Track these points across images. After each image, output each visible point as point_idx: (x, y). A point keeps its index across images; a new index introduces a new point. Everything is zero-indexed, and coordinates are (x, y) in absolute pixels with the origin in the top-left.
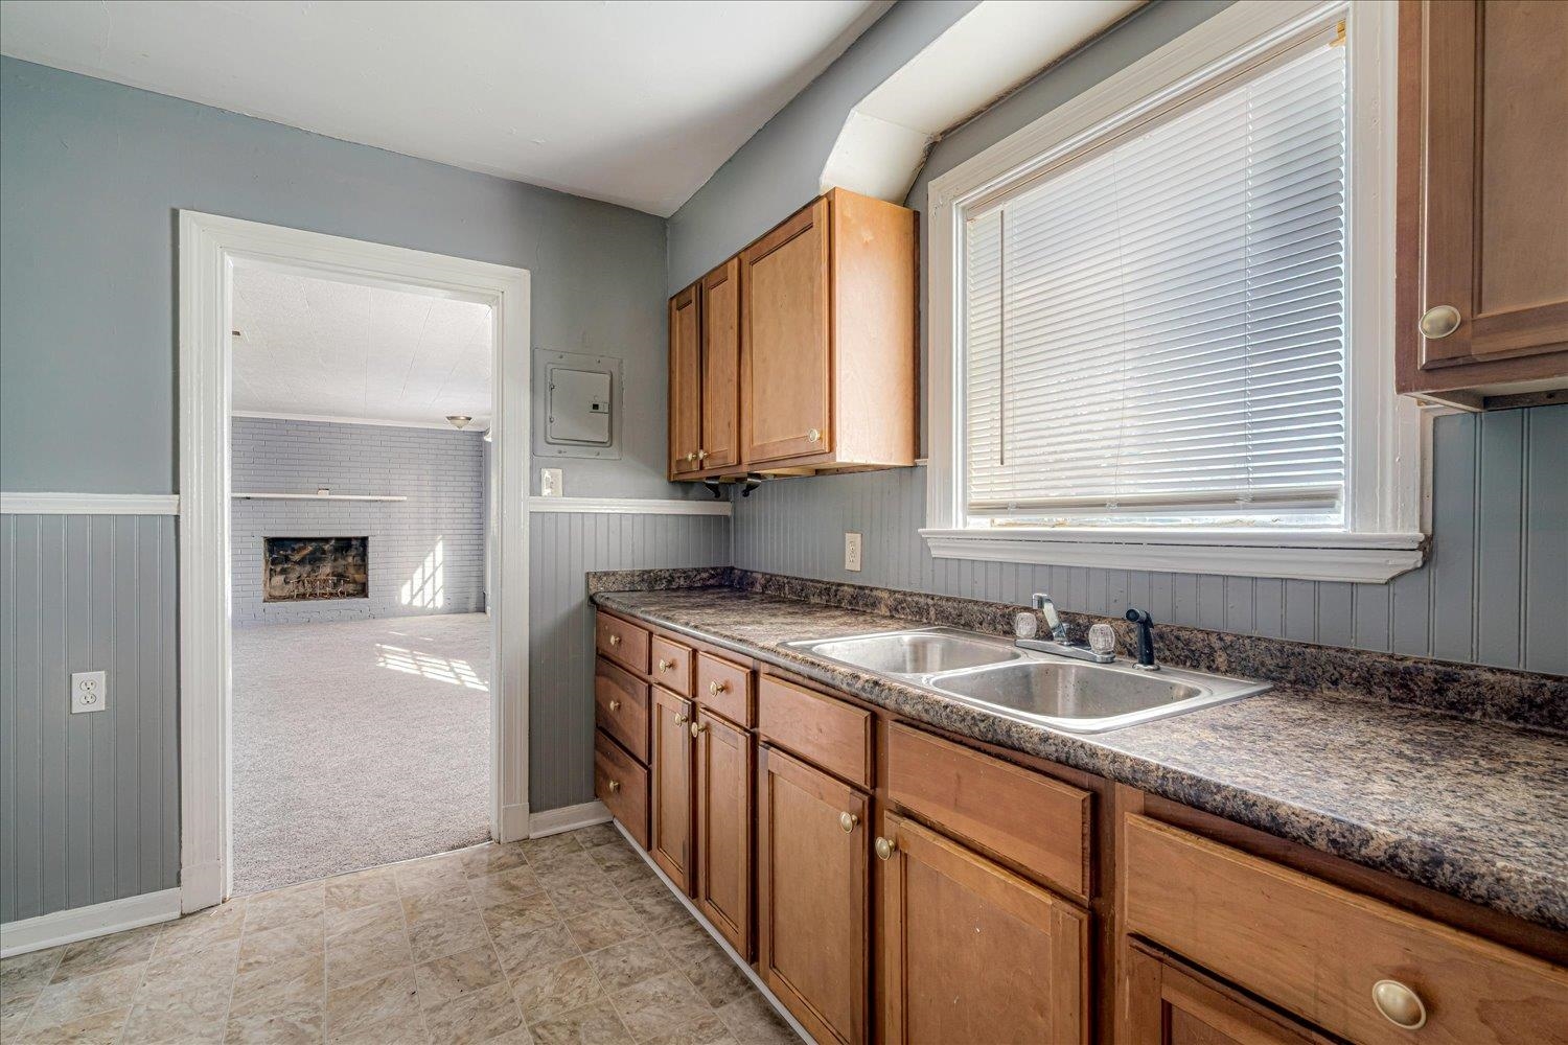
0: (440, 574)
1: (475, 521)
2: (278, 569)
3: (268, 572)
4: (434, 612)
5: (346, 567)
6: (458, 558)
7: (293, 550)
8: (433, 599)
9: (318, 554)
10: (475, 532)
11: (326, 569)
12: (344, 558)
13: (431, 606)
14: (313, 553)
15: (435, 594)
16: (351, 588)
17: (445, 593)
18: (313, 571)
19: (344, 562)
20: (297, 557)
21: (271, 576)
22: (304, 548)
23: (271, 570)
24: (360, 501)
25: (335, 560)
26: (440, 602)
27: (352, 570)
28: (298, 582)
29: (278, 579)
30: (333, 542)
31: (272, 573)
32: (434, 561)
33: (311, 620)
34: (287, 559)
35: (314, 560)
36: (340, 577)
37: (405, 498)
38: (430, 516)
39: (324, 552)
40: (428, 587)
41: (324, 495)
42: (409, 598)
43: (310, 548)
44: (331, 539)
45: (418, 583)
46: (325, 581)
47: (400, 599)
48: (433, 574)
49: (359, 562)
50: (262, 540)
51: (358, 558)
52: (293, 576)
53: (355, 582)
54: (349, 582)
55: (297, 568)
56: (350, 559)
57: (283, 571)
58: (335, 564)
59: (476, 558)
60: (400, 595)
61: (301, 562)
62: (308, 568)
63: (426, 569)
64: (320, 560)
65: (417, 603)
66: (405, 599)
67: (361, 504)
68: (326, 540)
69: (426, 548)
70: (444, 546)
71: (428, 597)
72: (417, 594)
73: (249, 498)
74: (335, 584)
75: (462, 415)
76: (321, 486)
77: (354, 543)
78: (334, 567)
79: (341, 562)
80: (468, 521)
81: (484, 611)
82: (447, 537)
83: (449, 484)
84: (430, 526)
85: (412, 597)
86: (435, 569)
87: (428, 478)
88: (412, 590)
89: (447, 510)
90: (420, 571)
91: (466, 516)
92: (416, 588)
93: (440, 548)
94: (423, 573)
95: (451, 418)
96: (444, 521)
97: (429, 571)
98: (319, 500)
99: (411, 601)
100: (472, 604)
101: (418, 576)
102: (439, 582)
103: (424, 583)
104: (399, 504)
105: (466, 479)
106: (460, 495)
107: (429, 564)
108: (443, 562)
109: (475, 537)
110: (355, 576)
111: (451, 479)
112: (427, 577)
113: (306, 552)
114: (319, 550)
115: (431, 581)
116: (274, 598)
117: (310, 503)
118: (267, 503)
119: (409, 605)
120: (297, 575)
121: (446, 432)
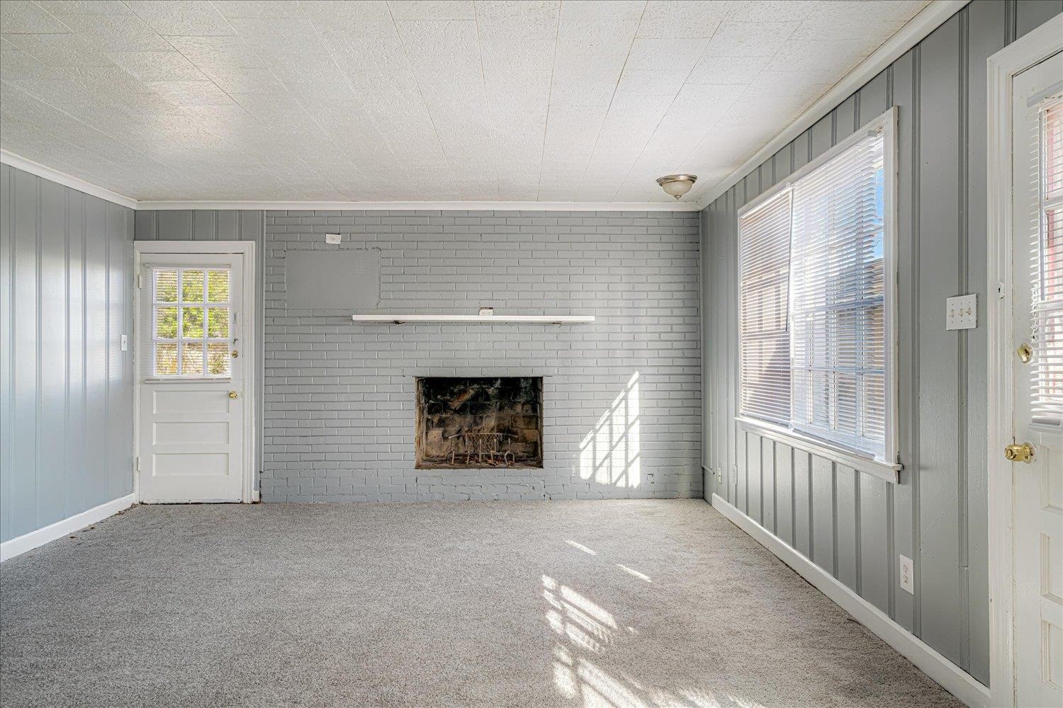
0: (635, 432)
1: (688, 353)
2: (436, 420)
3: (424, 425)
4: (628, 494)
5: (514, 418)
6: (666, 411)
7: (452, 394)
8: (625, 472)
9: (481, 401)
10: (687, 370)
11: (490, 421)
12: (512, 406)
13: (621, 484)
14: (474, 398)
15: (628, 465)
16: (519, 449)
17: (642, 466)
18: (476, 423)
19: (511, 412)
20: (456, 404)
21: (428, 428)
22: (465, 392)
23: (428, 420)
24: (532, 323)
25: (501, 408)
26: (635, 479)
27: (521, 424)
28: (458, 438)
29: (436, 433)
31: (429, 425)
32: (626, 415)
34: (445, 407)
35: (476, 407)
36: (507, 432)
37: (592, 318)
38: (626, 345)
39: (488, 398)
40: (618, 454)
41: (486, 316)
42: (591, 471)
43: (472, 392)
44: (496, 379)
45: (603, 448)
46: (490, 438)
47: (578, 472)
48: (625, 434)
49: (530, 413)
50: (414, 381)
51: (528, 407)
52: (453, 429)
53: (525, 440)
54: (516, 441)
55: (456, 417)
56: (519, 408)
57: (442, 423)
58: (501, 415)
59: (691, 411)
60: (578, 467)
61: (461, 411)
62: (469, 419)
63: (615, 430)
64: (483, 408)
65: (602, 477)
66: (585, 474)
67: (533, 329)
68: (490, 381)
69: (615, 385)
71: (616, 472)
72: (601, 465)
73: (397, 322)
74: (501, 443)
75: (682, 172)
76: (484, 304)
77: (523, 384)
78: (499, 418)
79: (508, 411)
80: (679, 353)
81: (703, 498)
82: (649, 379)
83: (651, 295)
84: (626, 362)
85: (595, 468)
86: (628, 426)
87: (622, 287)
88: (594, 458)
89: (649, 336)
90: (606, 429)
91: (676, 345)
92: (601, 455)
93: (634, 394)
94: (611, 433)
95: (663, 182)
96: (645, 354)
97: (619, 430)
98: (481, 323)
99: (593, 476)
100: (684, 485)
101: (602, 436)
102: (635, 447)
103: (612, 448)
104: (580, 329)
105: (674, 287)
106: (668, 312)
107: (619, 419)
108: (639, 417)
109: (690, 379)
110: (526, 432)
111: (655, 287)
112: (616, 438)
113: (467, 397)
114: (482, 394)
115: (622, 445)
116: (429, 462)
117: (471, 328)
118: (419, 329)
119: (591, 481)
120: (457, 427)
121: (647, 214)
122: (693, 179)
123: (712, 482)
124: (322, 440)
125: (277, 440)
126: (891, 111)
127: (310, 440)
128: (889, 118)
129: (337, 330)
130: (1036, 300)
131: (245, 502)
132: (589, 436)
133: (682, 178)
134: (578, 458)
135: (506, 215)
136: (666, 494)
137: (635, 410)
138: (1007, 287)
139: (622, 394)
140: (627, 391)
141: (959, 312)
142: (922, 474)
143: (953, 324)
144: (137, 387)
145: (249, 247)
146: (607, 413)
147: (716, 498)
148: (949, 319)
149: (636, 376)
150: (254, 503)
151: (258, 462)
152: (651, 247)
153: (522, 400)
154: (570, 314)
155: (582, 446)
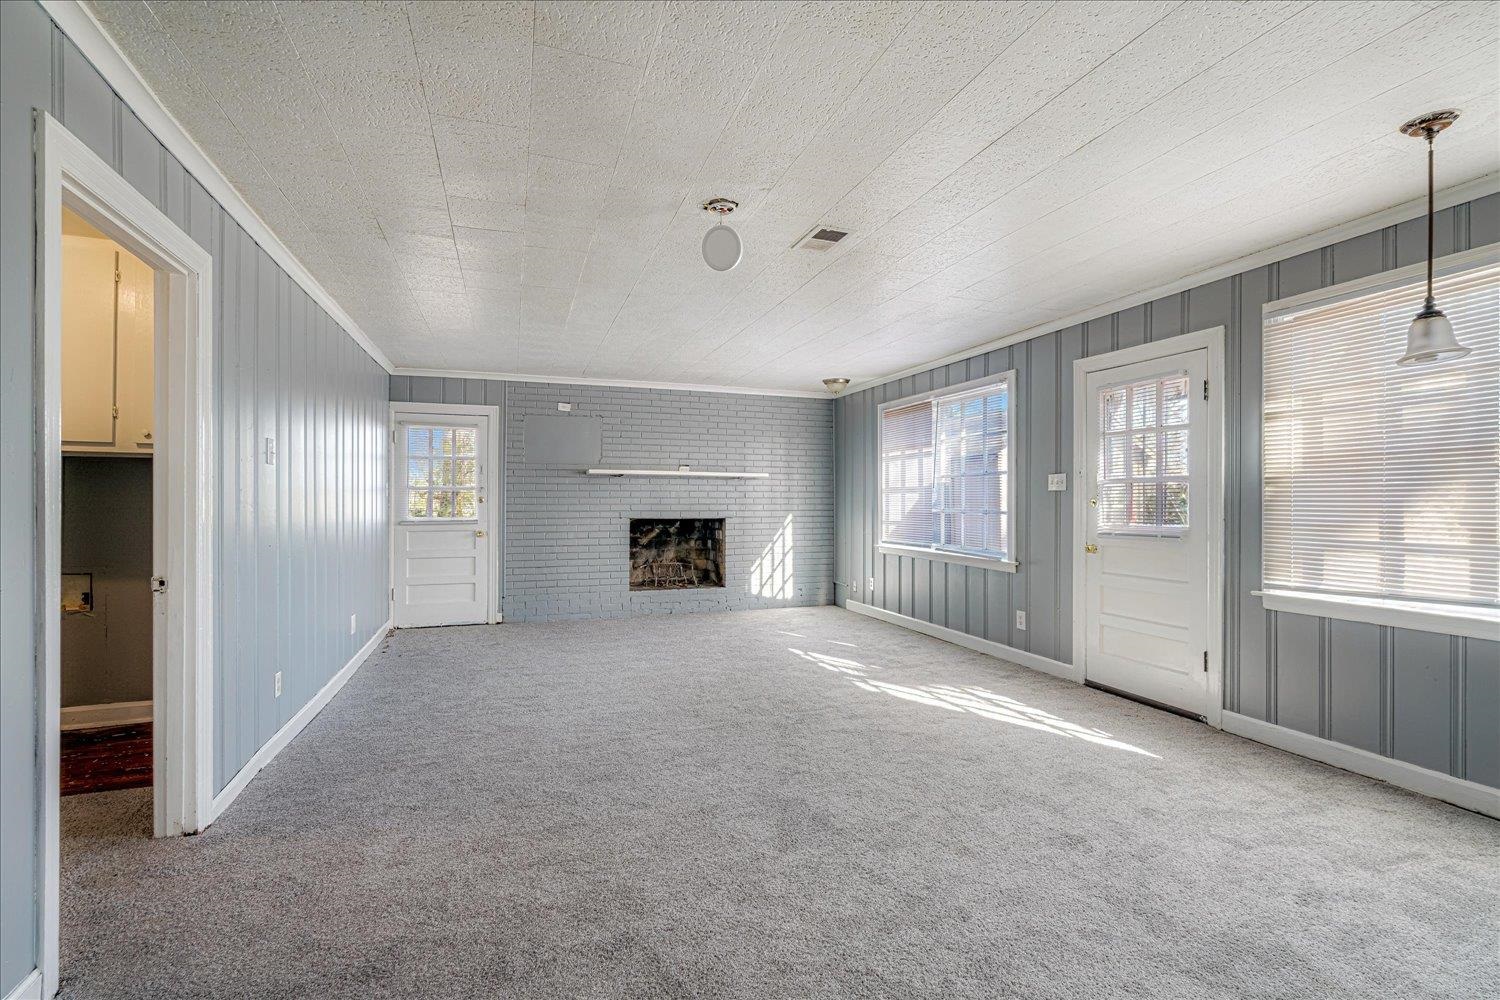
0: (789, 558)
1: (825, 501)
4: (784, 604)
5: (688, 552)
6: (810, 543)
7: (646, 532)
8: (782, 589)
9: (664, 537)
10: (826, 513)
11: (670, 554)
12: (687, 542)
13: (780, 597)
14: (658, 535)
15: (784, 582)
17: (795, 583)
18: (659, 555)
19: (686, 546)
20: (645, 541)
22: (652, 530)
24: (717, 478)
25: (679, 544)
26: (790, 593)
27: (693, 555)
28: (645, 567)
30: (678, 524)
33: (674, 611)
34: (635, 543)
35: (660, 543)
37: (760, 475)
38: (783, 495)
39: (669, 535)
40: (778, 575)
41: (684, 472)
42: (758, 588)
43: (657, 531)
44: (676, 520)
45: (767, 571)
47: (749, 589)
48: (783, 561)
50: (629, 522)
52: (641, 561)
56: (692, 543)
58: (679, 548)
59: (827, 543)
60: (750, 585)
61: (648, 546)
62: (654, 552)
63: (776, 557)
64: (666, 543)
65: (767, 593)
66: (755, 590)
67: (719, 482)
68: (672, 522)
69: (776, 524)
70: (794, 528)
71: (777, 589)
72: (766, 582)
73: (618, 476)
74: (677, 571)
75: (841, 376)
76: (683, 462)
77: (697, 524)
78: (677, 552)
79: (684, 546)
80: (819, 501)
81: (835, 604)
82: (799, 519)
83: (801, 459)
84: (783, 507)
85: (762, 586)
86: (784, 555)
87: (781, 452)
88: (761, 578)
89: (799, 489)
90: (769, 557)
91: (817, 495)
92: (766, 576)
93: (789, 531)
94: (773, 559)
95: (826, 382)
96: (796, 501)
97: (778, 558)
98: (680, 477)
99: (760, 592)
100: (822, 596)
101: (767, 563)
102: (789, 570)
103: (774, 570)
104: (754, 482)
105: (817, 453)
106: (811, 471)
107: (778, 549)
108: (793, 547)
109: (826, 519)
110: (698, 562)
111: (803, 453)
112: (776, 563)
113: (653, 534)
114: (665, 533)
115: (780, 569)
116: (637, 586)
117: (672, 481)
118: (633, 481)
119: (758, 597)
120: (644, 559)
121: (798, 400)
122: (847, 381)
123: (843, 592)
124: (554, 570)
125: (517, 571)
126: (1013, 371)
127: (545, 570)
128: (1012, 374)
129: (567, 481)
130: (1100, 478)
131: (490, 622)
132: (758, 562)
133: (841, 381)
134: (749, 579)
135: (700, 395)
136: (810, 603)
137: (789, 543)
138: (1083, 471)
139: (781, 531)
140: (784, 528)
141: (1055, 483)
142: (1032, 566)
143: (1052, 488)
144: (392, 527)
145: (493, 411)
146: (770, 545)
147: (850, 604)
148: (1050, 485)
149: (790, 517)
150: (498, 623)
151: (502, 590)
152: (801, 423)
153: (695, 537)
154: (745, 472)
155: (752, 569)
